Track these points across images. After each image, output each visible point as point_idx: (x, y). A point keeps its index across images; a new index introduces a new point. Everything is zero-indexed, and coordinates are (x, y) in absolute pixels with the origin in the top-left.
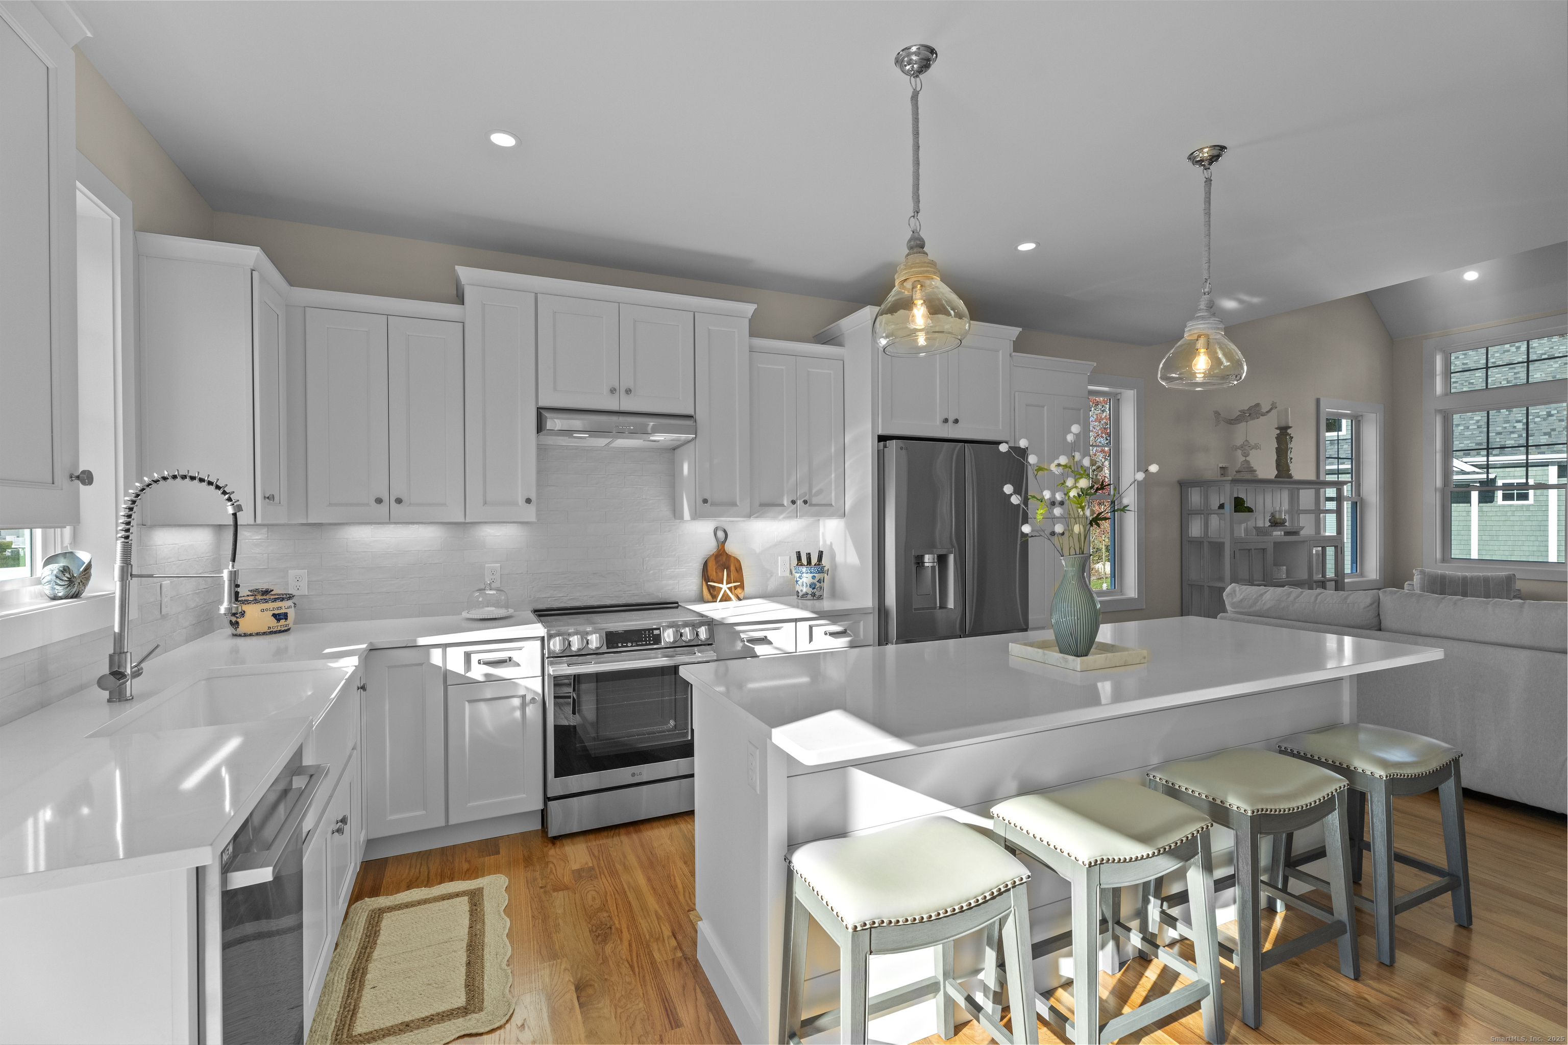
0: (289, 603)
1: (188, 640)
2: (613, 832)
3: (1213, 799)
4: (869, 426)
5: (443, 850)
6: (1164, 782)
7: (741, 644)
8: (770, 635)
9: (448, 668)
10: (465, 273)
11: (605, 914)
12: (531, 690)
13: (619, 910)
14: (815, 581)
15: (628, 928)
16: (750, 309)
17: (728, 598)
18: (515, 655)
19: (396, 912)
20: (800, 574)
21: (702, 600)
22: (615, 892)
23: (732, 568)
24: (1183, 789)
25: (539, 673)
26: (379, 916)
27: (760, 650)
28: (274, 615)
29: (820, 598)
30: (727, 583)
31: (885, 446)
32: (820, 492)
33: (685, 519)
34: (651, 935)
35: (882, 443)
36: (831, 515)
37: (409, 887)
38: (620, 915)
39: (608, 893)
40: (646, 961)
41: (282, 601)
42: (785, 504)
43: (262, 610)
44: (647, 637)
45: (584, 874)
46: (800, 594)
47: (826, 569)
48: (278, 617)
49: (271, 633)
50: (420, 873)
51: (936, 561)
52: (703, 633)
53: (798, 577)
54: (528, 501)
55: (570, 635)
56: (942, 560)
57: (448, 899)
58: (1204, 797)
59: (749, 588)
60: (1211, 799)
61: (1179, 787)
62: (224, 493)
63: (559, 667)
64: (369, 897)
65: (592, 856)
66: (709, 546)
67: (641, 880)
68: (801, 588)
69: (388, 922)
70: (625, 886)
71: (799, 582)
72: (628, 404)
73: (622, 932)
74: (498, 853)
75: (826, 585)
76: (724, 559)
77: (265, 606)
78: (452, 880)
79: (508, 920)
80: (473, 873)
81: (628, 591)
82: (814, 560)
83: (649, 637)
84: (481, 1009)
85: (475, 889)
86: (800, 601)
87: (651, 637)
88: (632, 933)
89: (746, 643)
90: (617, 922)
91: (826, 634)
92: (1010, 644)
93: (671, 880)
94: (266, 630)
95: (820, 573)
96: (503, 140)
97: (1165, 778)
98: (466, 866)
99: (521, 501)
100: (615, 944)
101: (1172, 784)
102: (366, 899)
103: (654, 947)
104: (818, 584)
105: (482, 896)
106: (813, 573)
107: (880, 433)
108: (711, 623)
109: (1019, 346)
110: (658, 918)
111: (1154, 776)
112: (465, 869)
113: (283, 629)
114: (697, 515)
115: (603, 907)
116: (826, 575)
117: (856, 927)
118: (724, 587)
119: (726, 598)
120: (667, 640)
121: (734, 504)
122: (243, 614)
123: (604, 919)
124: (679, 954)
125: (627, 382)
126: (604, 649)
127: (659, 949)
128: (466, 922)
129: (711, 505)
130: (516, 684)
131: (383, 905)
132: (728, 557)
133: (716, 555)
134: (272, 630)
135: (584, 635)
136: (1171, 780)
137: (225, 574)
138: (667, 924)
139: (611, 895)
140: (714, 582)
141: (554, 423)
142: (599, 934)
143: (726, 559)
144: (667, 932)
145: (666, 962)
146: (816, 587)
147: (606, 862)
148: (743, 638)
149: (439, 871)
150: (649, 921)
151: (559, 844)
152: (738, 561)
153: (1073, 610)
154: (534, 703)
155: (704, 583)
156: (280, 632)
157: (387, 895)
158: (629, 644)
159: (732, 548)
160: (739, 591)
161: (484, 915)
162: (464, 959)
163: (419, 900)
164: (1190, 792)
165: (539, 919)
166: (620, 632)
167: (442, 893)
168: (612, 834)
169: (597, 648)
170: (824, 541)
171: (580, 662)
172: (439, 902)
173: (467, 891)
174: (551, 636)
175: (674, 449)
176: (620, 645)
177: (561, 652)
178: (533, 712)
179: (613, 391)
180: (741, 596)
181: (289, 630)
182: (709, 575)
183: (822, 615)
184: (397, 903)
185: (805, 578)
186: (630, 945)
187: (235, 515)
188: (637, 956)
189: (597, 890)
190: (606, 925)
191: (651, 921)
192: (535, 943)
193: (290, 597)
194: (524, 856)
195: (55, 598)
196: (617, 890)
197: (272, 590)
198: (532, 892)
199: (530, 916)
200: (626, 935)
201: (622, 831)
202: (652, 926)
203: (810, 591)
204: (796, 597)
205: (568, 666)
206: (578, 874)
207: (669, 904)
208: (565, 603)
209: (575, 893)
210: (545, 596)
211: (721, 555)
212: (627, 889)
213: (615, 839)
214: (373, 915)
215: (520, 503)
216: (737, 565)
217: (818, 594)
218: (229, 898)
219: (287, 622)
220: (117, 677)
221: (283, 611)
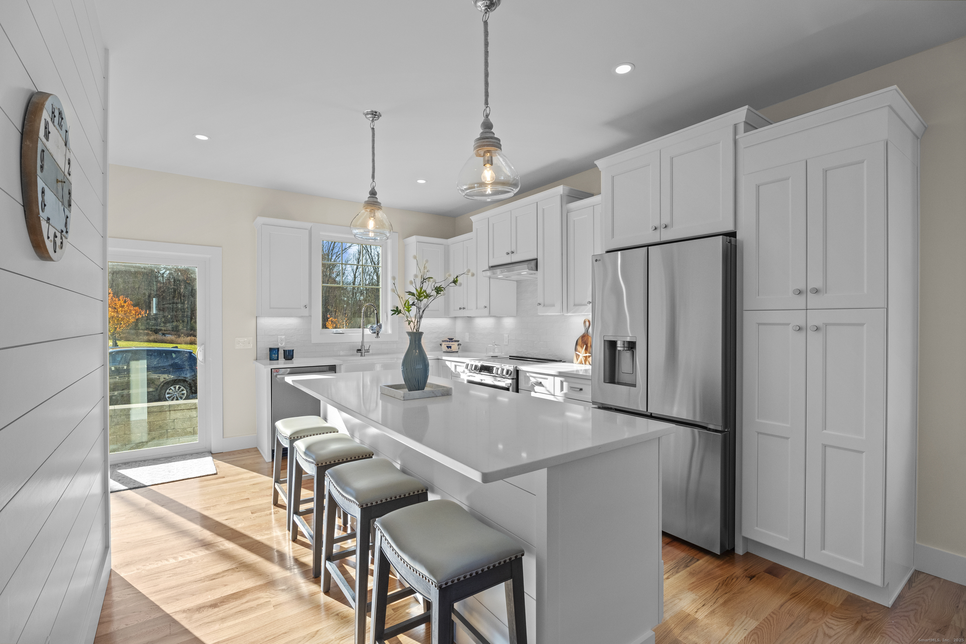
0: (455, 343)
7: (531, 384)
8: (543, 382)
9: (452, 370)
10: (473, 218)
16: (560, 189)
21: (573, 361)
27: (538, 389)
28: (447, 346)
30: (585, 353)
43: (445, 344)
44: (492, 370)
54: (485, 307)
76: (586, 339)
91: (571, 388)
107: (605, 249)
118: (582, 355)
121: (553, 306)
125: (513, 248)
126: (479, 372)
129: (543, 306)
132: (588, 337)
140: (578, 352)
148: (532, 380)
155: (575, 352)
156: (449, 352)
158: (486, 372)
176: (483, 371)
179: (509, 253)
181: (457, 352)
182: (577, 348)
197: (453, 339)
211: (585, 336)
219: (451, 349)
220: (359, 350)
221: (450, 345)
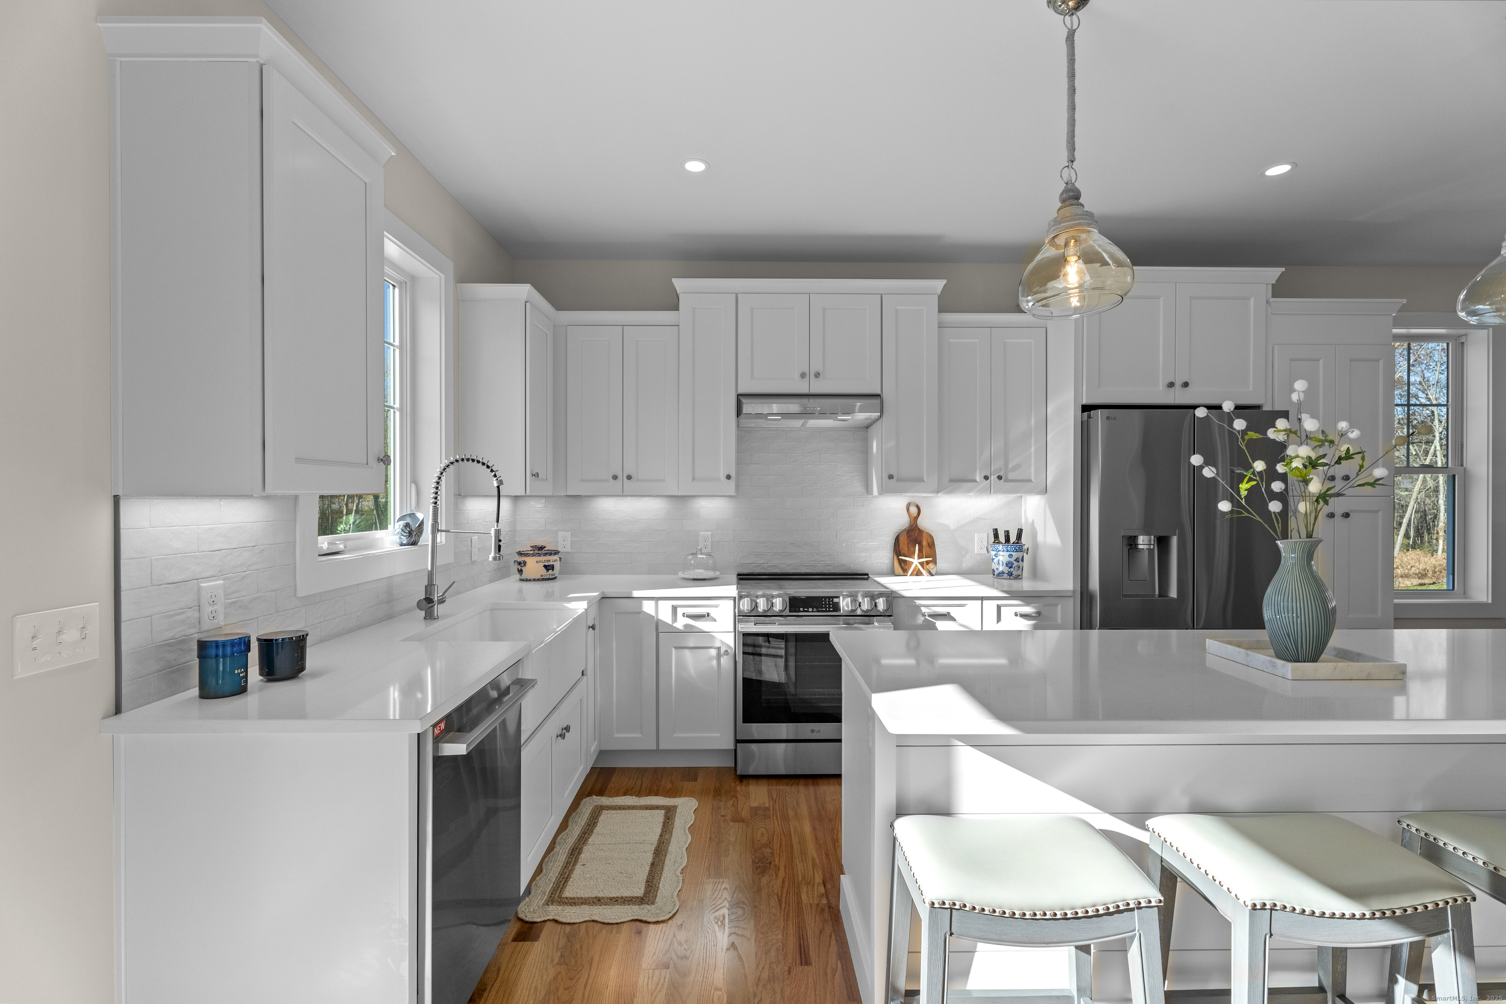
0: (556, 557)
1: (491, 581)
2: (793, 781)
3: (1495, 868)
4: (1071, 395)
5: (656, 770)
6: (1422, 835)
7: (922, 619)
8: (953, 611)
9: (660, 617)
10: (679, 284)
11: (769, 850)
12: (725, 644)
13: (781, 849)
14: (1012, 560)
15: (785, 867)
16: (939, 285)
17: (919, 573)
18: (713, 612)
19: (612, 812)
20: (996, 552)
21: (893, 573)
22: (782, 833)
23: (925, 543)
24: (1451, 848)
25: (732, 630)
26: (599, 811)
27: (941, 625)
28: (545, 566)
29: (1018, 577)
30: (919, 558)
31: (1089, 417)
32: (1017, 467)
33: (874, 494)
34: (804, 878)
35: (1086, 414)
36: (1031, 492)
37: (625, 794)
38: (781, 855)
39: (776, 833)
40: (794, 900)
41: (550, 555)
42: (978, 480)
43: (537, 562)
44: (827, 604)
45: (760, 812)
46: (996, 573)
47: (1025, 547)
48: (548, 568)
49: (543, 580)
50: (635, 784)
51: (1152, 543)
52: (881, 604)
53: (993, 554)
54: (729, 477)
55: (757, 597)
56: (1163, 542)
57: (650, 809)
58: (1482, 864)
59: (942, 564)
60: (1491, 868)
61: (1445, 844)
62: (492, 471)
63: (747, 625)
64: (597, 796)
65: (770, 797)
66: (902, 521)
67: (807, 828)
68: (997, 567)
69: (605, 816)
70: (792, 830)
71: (994, 561)
72: (818, 387)
73: (779, 869)
74: (696, 780)
75: (1026, 564)
76: (916, 535)
77: (539, 558)
78: (656, 795)
79: (690, 837)
80: (673, 793)
81: (822, 561)
82: (1013, 538)
83: (829, 604)
84: (653, 903)
85: (671, 806)
86: (995, 580)
87: (831, 604)
88: (787, 872)
89: (927, 617)
90: (777, 860)
91: (1016, 615)
92: (1207, 640)
93: (834, 833)
94: (539, 577)
95: (1018, 551)
96: (695, 166)
97: (1424, 829)
98: (669, 786)
99: (723, 477)
100: (771, 877)
101: (1435, 839)
102: (594, 796)
103: (804, 889)
104: (1015, 564)
105: (676, 812)
106: (1010, 552)
107: (1084, 402)
108: (892, 597)
109: (1279, 290)
110: (813, 865)
111: (1408, 825)
112: (668, 789)
113: (551, 577)
114: (883, 491)
115: (768, 845)
116: (1025, 554)
117: (933, 904)
118: (915, 561)
119: (918, 573)
120: (846, 609)
121: (920, 480)
122: (525, 563)
123: (766, 854)
124: (824, 901)
125: (816, 367)
126: (787, 612)
127: (807, 893)
128: (659, 831)
129: (898, 480)
130: (712, 636)
131: (604, 804)
132: (921, 532)
133: (908, 530)
134: (543, 577)
135: (769, 599)
136: (1433, 834)
137: (493, 532)
138: (820, 872)
139: (778, 835)
140: (906, 556)
141: (749, 407)
142: (759, 866)
143: (918, 534)
144: (818, 879)
145: (811, 904)
146: (1013, 566)
147: (780, 806)
148: (924, 613)
149: (649, 786)
150: (805, 865)
151: (745, 782)
152: (931, 537)
153: (1290, 605)
154: (727, 655)
155: (895, 557)
157: (609, 796)
158: (810, 610)
159: (924, 523)
160: (931, 566)
161: (673, 828)
162: (650, 860)
163: (630, 806)
164: (1460, 853)
165: (714, 842)
166: (802, 597)
167: (647, 804)
168: (792, 782)
169: (781, 611)
170: (1026, 518)
171: (768, 622)
172: (643, 810)
173: (665, 806)
174: (741, 597)
175: (867, 427)
176: (801, 609)
177: (749, 611)
178: (727, 662)
180: (933, 572)
181: (555, 578)
182: (901, 549)
183: (1013, 595)
184: (614, 804)
185: (1002, 557)
186: (783, 882)
187: (498, 487)
188: (787, 894)
189: (767, 828)
190: (767, 860)
191: (807, 866)
192: (707, 860)
193: (556, 553)
194: (715, 787)
195: (402, 545)
196: (784, 832)
197: (545, 547)
198: (714, 818)
199: (708, 837)
200: (782, 873)
201: (802, 781)
202: (806, 871)
203: (1006, 570)
204: (992, 575)
205: (755, 625)
206: (755, 811)
207: (827, 855)
208: (765, 569)
209: (748, 827)
210: (748, 562)
211: (913, 530)
212: (793, 833)
213: (793, 787)
214: (596, 809)
215: (722, 480)
216: (930, 541)
217: (1015, 573)
218: (439, 761)
219: (554, 572)
221: (551, 563)
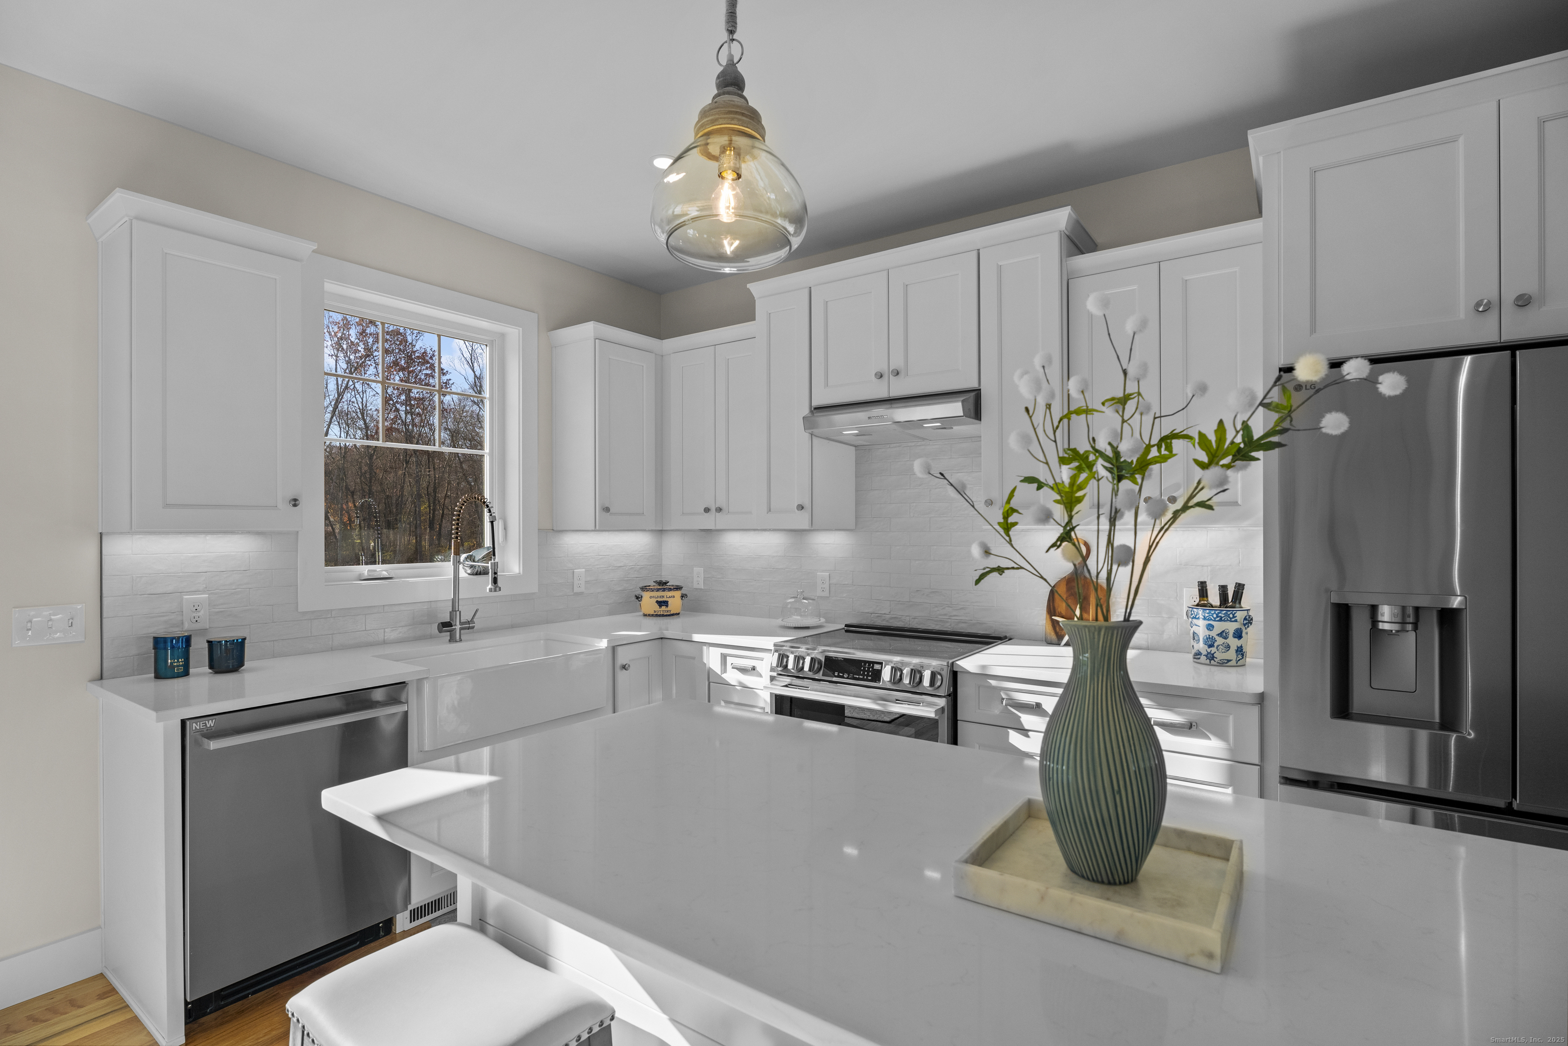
0: (675, 593)
7: (1001, 707)
9: (710, 666)
10: (755, 289)
12: (764, 702)
16: (1060, 217)
18: (756, 665)
20: (1198, 619)
21: (1046, 640)
23: (1093, 600)
25: (769, 688)
27: (1028, 721)
28: (657, 602)
41: (664, 591)
43: (654, 597)
44: (866, 671)
48: (661, 604)
49: (657, 616)
53: (1196, 623)
54: (800, 508)
72: (899, 388)
76: (1080, 584)
77: (658, 594)
83: (868, 671)
87: (870, 671)
89: (1013, 708)
94: (652, 613)
107: (1282, 363)
113: (666, 614)
120: (888, 680)
125: (897, 362)
130: (756, 694)
133: (1070, 578)
134: (656, 613)
135: (803, 656)
140: (1066, 617)
143: (1084, 586)
148: (1010, 700)
155: (1049, 616)
156: (663, 616)
158: (843, 675)
166: (839, 659)
169: (813, 673)
171: (798, 684)
174: (774, 651)
176: (836, 674)
177: (781, 669)
179: (880, 376)
182: (1056, 606)
203: (1205, 650)
205: (784, 686)
215: (795, 511)
217: (1219, 656)
219: (669, 609)
220: (446, 625)
221: (665, 599)
